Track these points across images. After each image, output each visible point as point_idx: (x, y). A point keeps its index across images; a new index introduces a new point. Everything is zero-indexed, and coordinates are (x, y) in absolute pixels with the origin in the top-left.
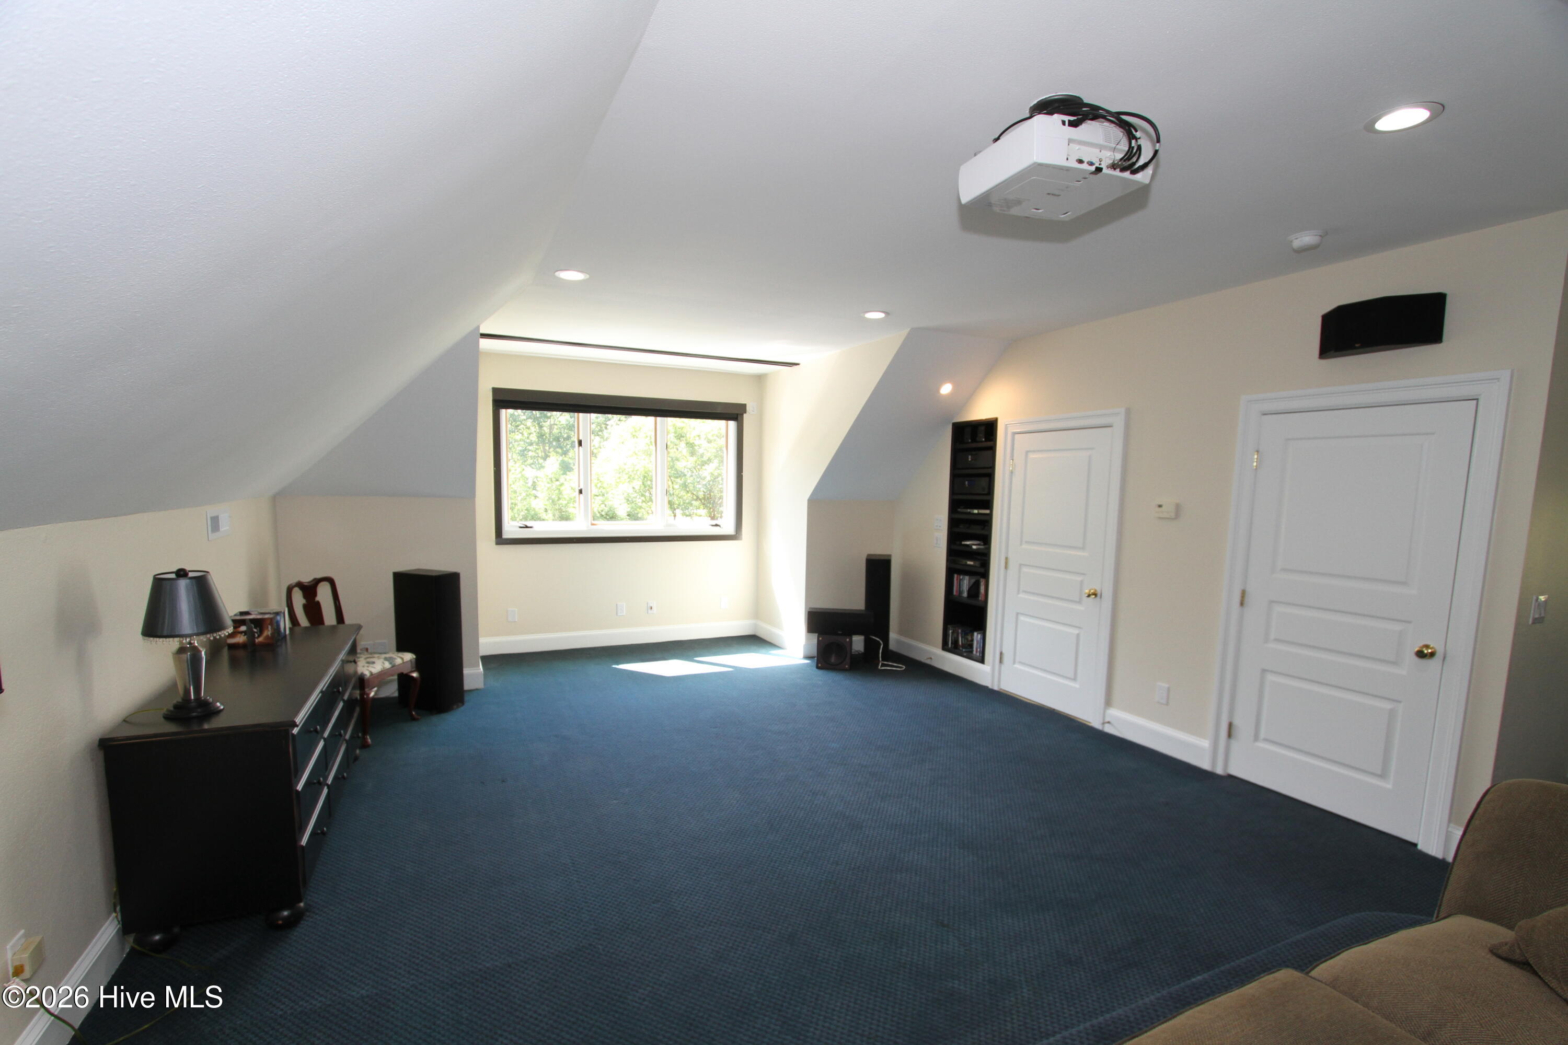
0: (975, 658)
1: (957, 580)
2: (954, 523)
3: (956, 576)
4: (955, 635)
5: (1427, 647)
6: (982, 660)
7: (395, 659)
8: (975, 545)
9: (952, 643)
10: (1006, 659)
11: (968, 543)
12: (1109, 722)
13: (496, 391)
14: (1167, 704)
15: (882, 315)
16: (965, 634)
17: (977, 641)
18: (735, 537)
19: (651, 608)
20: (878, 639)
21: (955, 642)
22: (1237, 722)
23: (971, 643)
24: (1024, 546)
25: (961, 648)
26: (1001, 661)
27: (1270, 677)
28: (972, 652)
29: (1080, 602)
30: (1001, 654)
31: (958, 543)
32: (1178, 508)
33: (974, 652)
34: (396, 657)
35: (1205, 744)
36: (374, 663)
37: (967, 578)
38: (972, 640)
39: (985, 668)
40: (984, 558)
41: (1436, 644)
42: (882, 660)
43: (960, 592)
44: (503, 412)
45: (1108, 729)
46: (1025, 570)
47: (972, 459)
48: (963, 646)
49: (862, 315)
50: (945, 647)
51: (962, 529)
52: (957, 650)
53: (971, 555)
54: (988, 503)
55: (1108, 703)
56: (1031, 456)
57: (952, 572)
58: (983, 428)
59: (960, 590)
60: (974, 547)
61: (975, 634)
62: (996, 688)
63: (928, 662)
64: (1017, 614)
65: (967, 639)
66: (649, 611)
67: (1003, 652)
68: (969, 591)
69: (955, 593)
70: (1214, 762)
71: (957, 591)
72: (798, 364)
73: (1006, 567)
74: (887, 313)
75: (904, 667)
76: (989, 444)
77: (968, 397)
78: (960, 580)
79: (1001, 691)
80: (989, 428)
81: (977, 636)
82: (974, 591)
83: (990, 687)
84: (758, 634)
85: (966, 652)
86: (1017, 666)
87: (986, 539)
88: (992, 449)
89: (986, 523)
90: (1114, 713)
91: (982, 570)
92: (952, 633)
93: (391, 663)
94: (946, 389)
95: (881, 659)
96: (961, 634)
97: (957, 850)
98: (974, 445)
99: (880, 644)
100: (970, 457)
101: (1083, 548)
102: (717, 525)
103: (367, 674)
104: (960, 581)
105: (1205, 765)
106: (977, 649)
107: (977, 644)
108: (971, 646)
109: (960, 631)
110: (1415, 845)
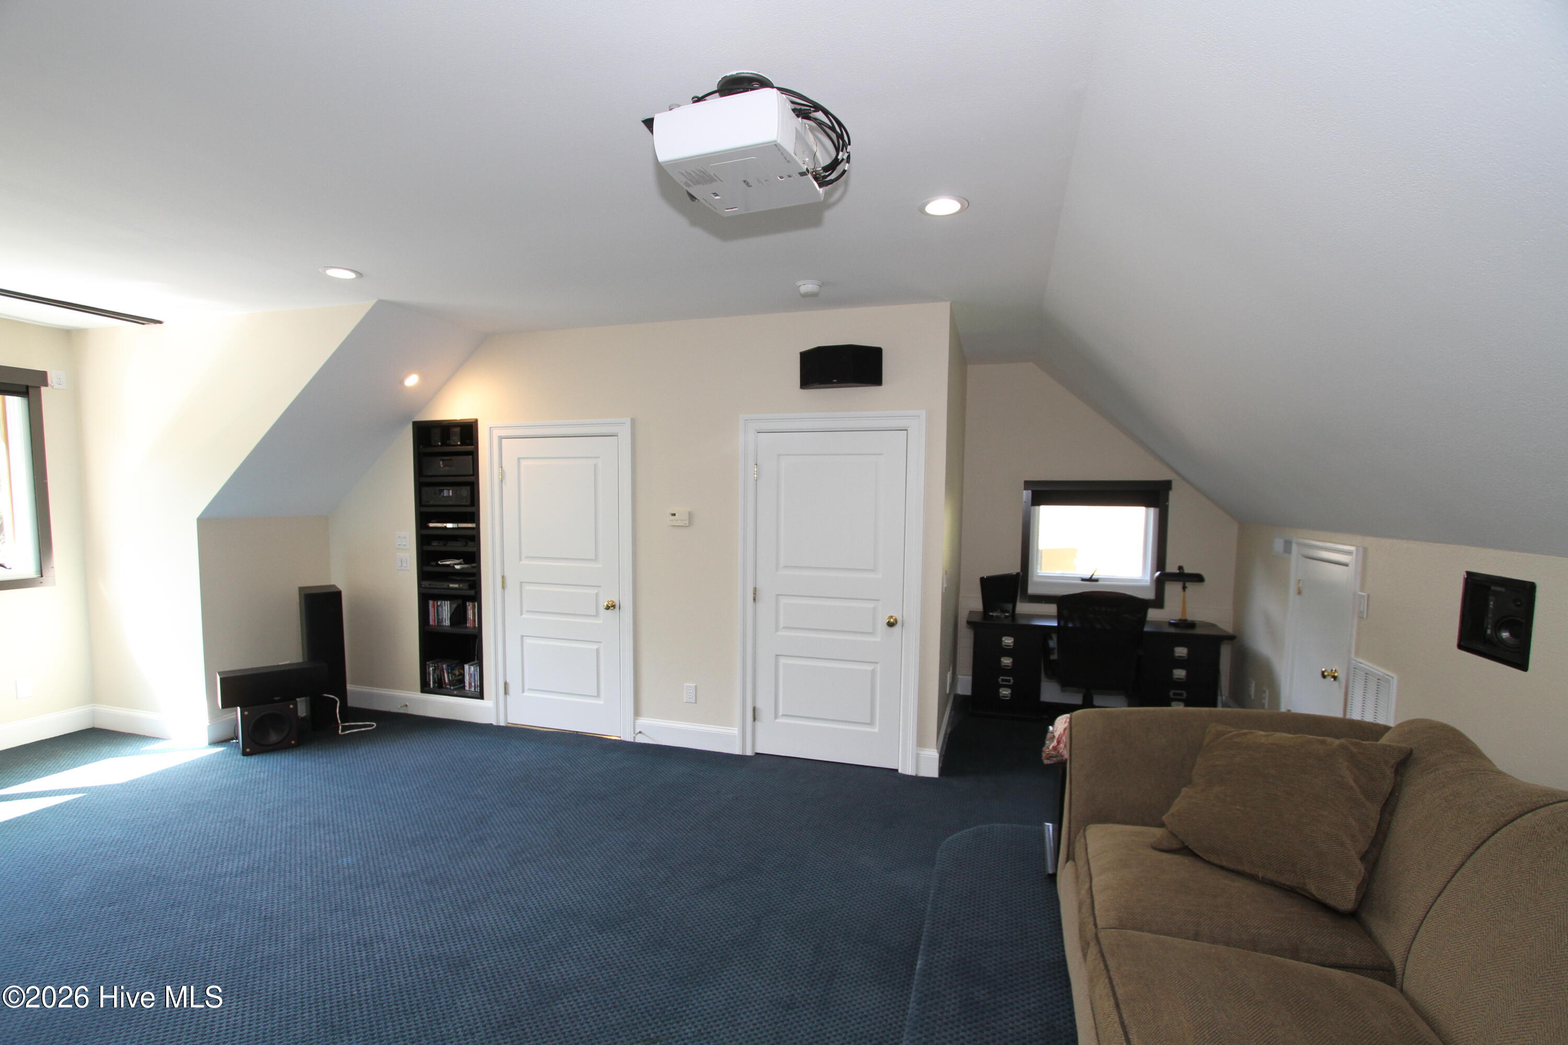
0: (470, 695)
1: (433, 606)
2: (425, 539)
3: (431, 602)
4: (438, 672)
5: (891, 617)
6: (481, 696)
8: (457, 565)
9: (434, 683)
10: (513, 688)
11: (447, 562)
12: (640, 732)
14: (696, 702)
15: (352, 275)
16: (451, 671)
17: (471, 674)
18: (39, 580)
20: (330, 697)
21: (439, 681)
22: (759, 705)
23: (460, 678)
24: (524, 562)
25: (448, 687)
26: (506, 692)
27: (782, 661)
28: (464, 687)
29: (597, 615)
30: (506, 684)
31: (434, 563)
32: (690, 515)
33: (467, 688)
35: (735, 731)
37: (448, 603)
38: (463, 675)
39: (485, 704)
40: (473, 580)
41: (898, 616)
42: (342, 722)
43: (440, 621)
45: (640, 739)
46: (527, 587)
47: (445, 465)
48: (451, 683)
49: (320, 270)
50: (425, 688)
51: (436, 546)
52: (442, 690)
53: (450, 575)
54: (473, 516)
55: (637, 713)
56: (527, 463)
57: (425, 598)
58: (459, 429)
59: (438, 619)
60: (457, 567)
61: (466, 667)
62: (502, 723)
63: (402, 711)
64: (522, 636)
65: (455, 675)
67: (508, 682)
68: (451, 619)
69: (431, 623)
70: (744, 746)
71: (434, 621)
72: (160, 322)
73: (503, 587)
74: (359, 274)
75: (374, 724)
76: (469, 448)
77: (433, 394)
78: (439, 606)
79: (509, 725)
80: (468, 431)
81: (469, 670)
82: (459, 616)
83: (495, 723)
84: (97, 726)
85: (455, 689)
86: (527, 694)
87: (473, 558)
88: (474, 454)
89: (472, 538)
90: (643, 722)
91: (472, 593)
92: (434, 670)
94: (412, 381)
95: (339, 722)
96: (447, 669)
97: (600, 936)
98: (446, 449)
99: (337, 702)
100: (441, 463)
101: (596, 559)
104: (439, 608)
105: (736, 750)
106: (470, 684)
107: (470, 678)
108: (462, 681)
109: (444, 666)
110: (897, 770)
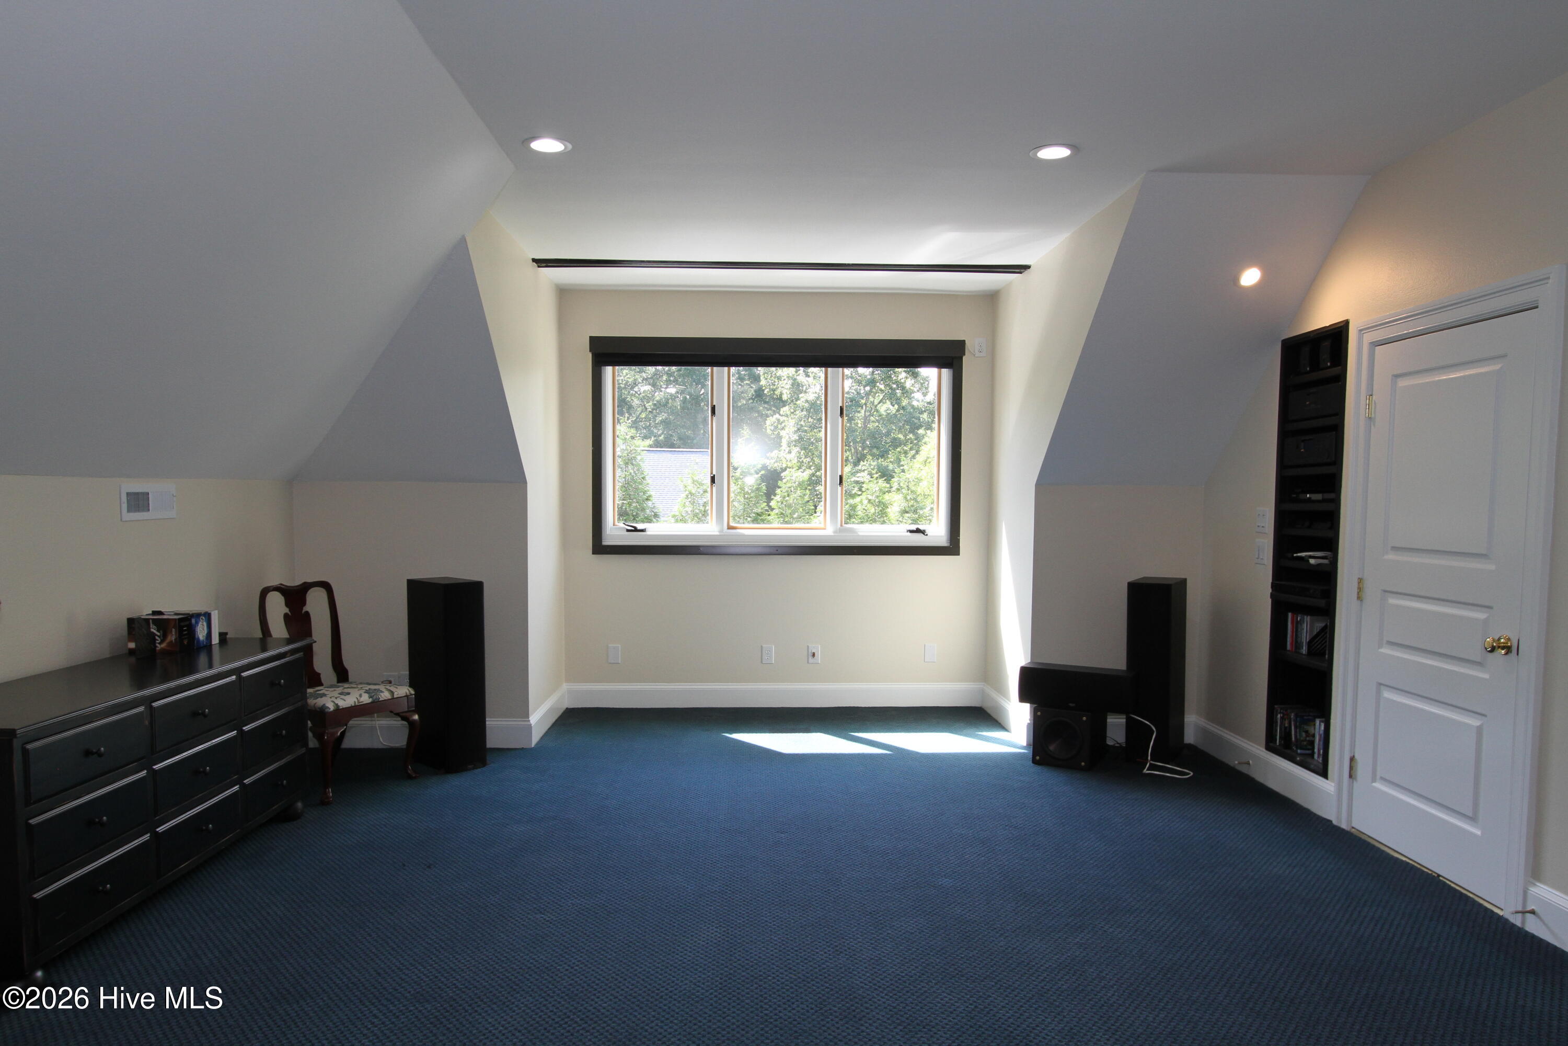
0: (1313, 767)
1: (1292, 623)
2: (1283, 519)
3: (1290, 615)
4: (1286, 722)
6: (1323, 771)
7: (382, 692)
8: (1314, 558)
9: (1280, 738)
10: (1362, 770)
11: (1303, 554)
12: (1533, 910)
13: (595, 342)
15: (1066, 152)
16: (1301, 722)
17: (1320, 735)
18: (952, 548)
19: (814, 655)
20: (1147, 722)
21: (1286, 735)
23: (1311, 739)
24: (1388, 556)
25: (1294, 748)
26: (1352, 774)
28: (1309, 754)
29: (1477, 662)
30: (1352, 761)
31: (1289, 555)
33: (1313, 755)
34: (384, 690)
36: (349, 694)
37: (1308, 619)
38: (1309, 733)
39: (1327, 786)
40: (1328, 581)
42: (1152, 759)
43: (1297, 645)
44: (608, 370)
45: (1532, 926)
46: (1389, 600)
47: (1311, 402)
48: (1298, 744)
50: (1270, 744)
51: (1295, 530)
52: (1288, 751)
53: (1309, 575)
54: (1334, 480)
55: (1533, 871)
56: (1403, 383)
57: (1280, 610)
58: (1327, 344)
59: (1296, 642)
60: (1312, 561)
61: (1315, 721)
62: (1344, 826)
63: (1243, 769)
64: (1378, 684)
65: (1304, 731)
66: (811, 660)
67: (1357, 756)
68: (1310, 644)
69: (1289, 646)
71: (1292, 644)
72: (1029, 267)
73: (1360, 597)
74: (1072, 147)
75: (1192, 774)
76: (1336, 370)
77: (1305, 291)
78: (1297, 622)
79: (1352, 831)
80: (1337, 341)
81: (1319, 726)
82: (1314, 643)
83: (1335, 822)
84: (983, 705)
85: (1302, 755)
86: (1377, 785)
87: (1331, 547)
88: (1340, 380)
89: (1331, 517)
90: (1539, 891)
91: (1322, 603)
92: (1282, 719)
93: (370, 697)
94: (1251, 277)
95: (1149, 758)
96: (1296, 721)
98: (1316, 376)
99: (1152, 732)
100: (1308, 398)
101: (1485, 556)
102: (918, 531)
103: (331, 707)
104: (1297, 624)
106: (1316, 749)
107: (1317, 739)
108: (1308, 744)
109: (1293, 715)
